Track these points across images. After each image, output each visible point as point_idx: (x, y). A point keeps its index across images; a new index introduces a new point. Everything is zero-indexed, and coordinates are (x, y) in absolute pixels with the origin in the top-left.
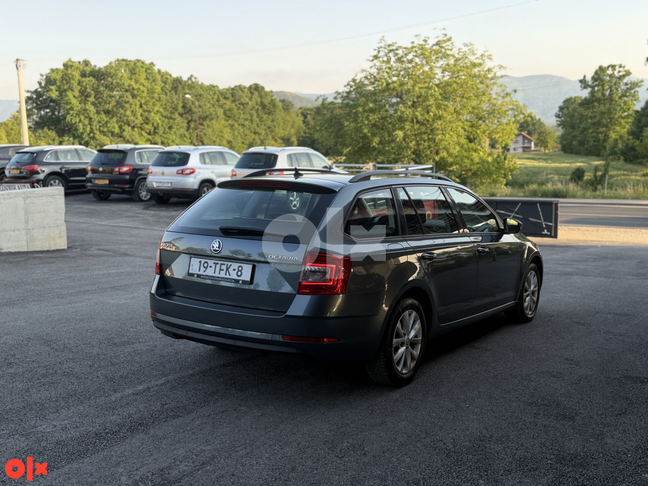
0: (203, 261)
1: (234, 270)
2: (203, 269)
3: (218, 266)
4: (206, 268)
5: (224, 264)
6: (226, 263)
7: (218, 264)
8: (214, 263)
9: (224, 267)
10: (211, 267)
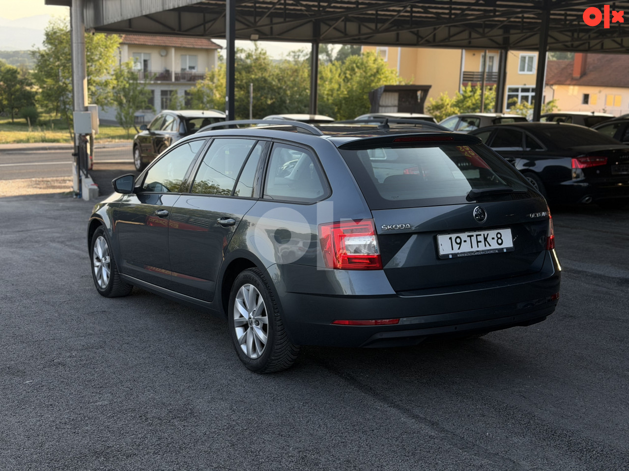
0: (454, 236)
1: (493, 238)
2: (456, 246)
3: (474, 239)
4: (460, 244)
5: (480, 235)
6: (482, 233)
7: (473, 236)
8: (468, 236)
9: (481, 238)
10: (465, 241)
